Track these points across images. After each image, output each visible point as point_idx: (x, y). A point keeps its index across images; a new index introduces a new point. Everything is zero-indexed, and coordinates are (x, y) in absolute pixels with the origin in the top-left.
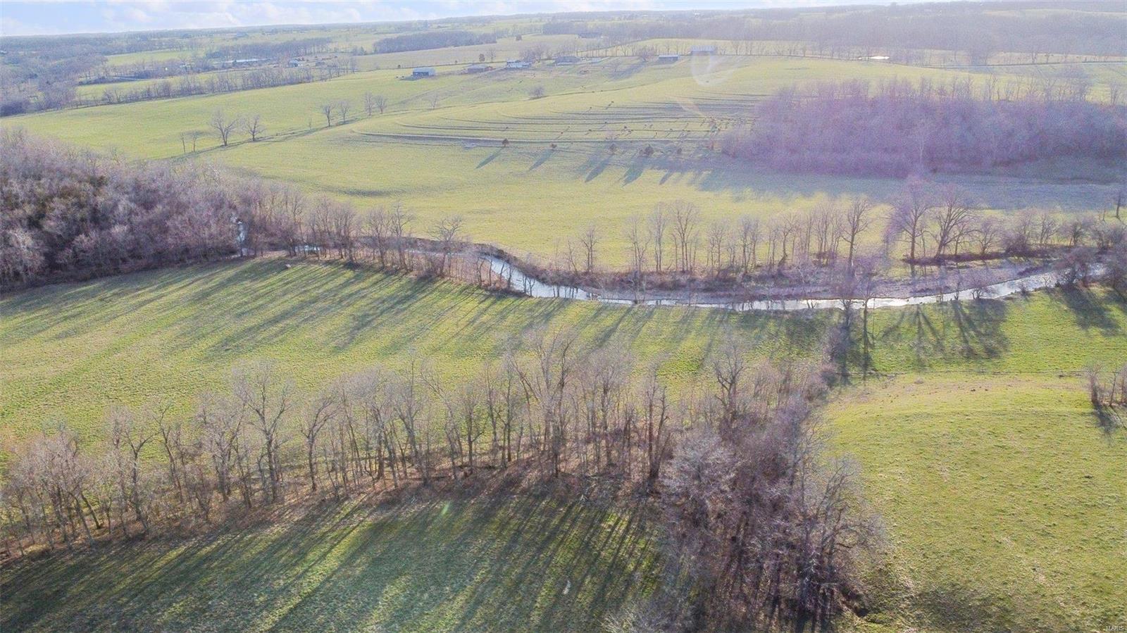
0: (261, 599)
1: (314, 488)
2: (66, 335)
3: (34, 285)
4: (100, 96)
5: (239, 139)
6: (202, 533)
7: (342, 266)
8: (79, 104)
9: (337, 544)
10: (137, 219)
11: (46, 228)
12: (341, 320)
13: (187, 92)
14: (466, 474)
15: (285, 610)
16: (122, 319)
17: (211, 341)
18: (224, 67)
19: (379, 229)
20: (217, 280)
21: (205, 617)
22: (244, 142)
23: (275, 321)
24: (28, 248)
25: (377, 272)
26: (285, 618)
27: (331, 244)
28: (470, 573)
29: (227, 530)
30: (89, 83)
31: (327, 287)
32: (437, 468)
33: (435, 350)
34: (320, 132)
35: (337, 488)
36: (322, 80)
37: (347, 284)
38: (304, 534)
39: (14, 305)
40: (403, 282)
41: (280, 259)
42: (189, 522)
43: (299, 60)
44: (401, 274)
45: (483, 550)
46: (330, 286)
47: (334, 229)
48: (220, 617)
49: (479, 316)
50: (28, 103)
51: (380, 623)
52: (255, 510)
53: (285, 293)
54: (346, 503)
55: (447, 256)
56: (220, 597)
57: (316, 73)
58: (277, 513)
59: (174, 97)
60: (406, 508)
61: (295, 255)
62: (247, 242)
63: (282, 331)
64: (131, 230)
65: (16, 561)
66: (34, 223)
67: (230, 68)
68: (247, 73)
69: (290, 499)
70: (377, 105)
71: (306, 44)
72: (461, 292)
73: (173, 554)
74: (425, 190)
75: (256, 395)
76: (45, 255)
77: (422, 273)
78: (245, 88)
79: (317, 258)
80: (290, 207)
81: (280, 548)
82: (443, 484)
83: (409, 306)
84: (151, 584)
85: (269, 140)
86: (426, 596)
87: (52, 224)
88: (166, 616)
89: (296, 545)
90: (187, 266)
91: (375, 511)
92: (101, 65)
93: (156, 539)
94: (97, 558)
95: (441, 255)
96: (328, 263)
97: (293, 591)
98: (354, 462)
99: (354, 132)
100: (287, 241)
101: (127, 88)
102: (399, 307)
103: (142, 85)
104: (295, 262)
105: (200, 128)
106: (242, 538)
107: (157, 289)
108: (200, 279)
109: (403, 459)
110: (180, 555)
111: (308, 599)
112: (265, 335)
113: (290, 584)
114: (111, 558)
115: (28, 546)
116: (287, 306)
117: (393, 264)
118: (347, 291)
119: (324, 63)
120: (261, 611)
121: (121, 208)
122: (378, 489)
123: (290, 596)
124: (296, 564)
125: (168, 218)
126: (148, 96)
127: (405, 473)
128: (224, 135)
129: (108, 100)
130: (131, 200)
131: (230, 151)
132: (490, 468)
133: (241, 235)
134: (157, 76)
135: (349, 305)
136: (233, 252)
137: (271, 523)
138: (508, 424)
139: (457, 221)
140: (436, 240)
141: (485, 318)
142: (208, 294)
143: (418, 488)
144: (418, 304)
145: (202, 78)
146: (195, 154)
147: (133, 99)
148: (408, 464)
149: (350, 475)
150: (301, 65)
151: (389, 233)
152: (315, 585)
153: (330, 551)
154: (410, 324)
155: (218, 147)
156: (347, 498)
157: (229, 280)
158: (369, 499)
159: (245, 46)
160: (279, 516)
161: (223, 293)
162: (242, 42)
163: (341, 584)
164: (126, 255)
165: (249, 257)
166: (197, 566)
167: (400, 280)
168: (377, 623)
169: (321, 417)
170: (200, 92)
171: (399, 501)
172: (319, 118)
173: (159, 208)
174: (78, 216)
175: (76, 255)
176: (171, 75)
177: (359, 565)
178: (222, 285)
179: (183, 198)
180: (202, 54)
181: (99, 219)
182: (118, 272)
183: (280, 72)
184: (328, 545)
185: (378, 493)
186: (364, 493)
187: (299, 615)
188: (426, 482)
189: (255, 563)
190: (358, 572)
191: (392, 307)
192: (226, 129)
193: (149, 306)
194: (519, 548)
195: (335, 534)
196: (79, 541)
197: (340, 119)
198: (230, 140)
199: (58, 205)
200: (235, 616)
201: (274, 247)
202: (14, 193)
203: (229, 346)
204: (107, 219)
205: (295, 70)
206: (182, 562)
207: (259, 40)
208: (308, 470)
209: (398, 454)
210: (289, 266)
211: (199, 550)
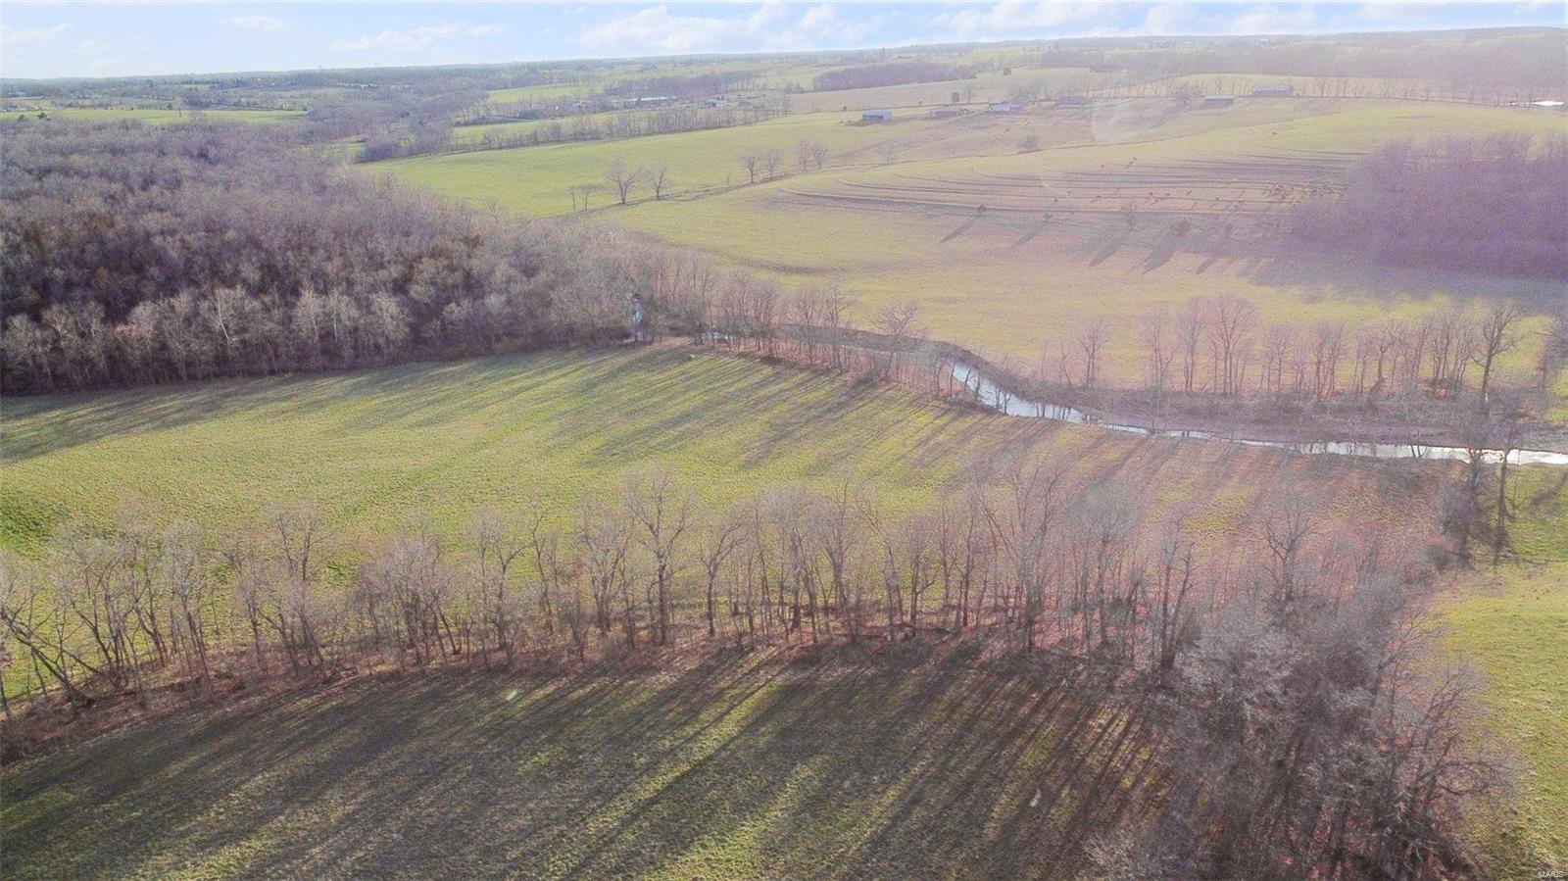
0: (642, 760)
1: (712, 632)
2: (429, 423)
3: (395, 361)
4: (479, 139)
5: (640, 195)
6: (577, 673)
7: (758, 360)
8: (453, 150)
9: (738, 705)
10: (516, 289)
11: (412, 293)
12: (753, 429)
13: (580, 137)
14: (906, 635)
15: (670, 777)
16: (493, 409)
17: (597, 442)
18: (626, 107)
19: (809, 316)
20: (606, 368)
21: (574, 773)
22: (647, 200)
23: (676, 422)
24: (392, 317)
25: (802, 370)
26: (670, 787)
27: (747, 331)
28: (906, 763)
29: (605, 673)
30: (466, 124)
31: (739, 385)
32: (869, 624)
33: (875, 474)
34: (741, 190)
35: (740, 635)
36: (745, 124)
37: (762, 384)
38: (698, 688)
39: (372, 384)
40: (836, 385)
41: (683, 347)
42: (560, 657)
43: (718, 99)
44: (833, 375)
45: (925, 734)
46: (743, 384)
47: (752, 313)
48: (591, 777)
49: (934, 435)
50: (397, 145)
51: (787, 809)
52: (638, 651)
53: (687, 389)
54: (751, 655)
55: (895, 354)
56: (594, 752)
57: (738, 115)
58: (664, 658)
59: (564, 142)
60: (826, 671)
61: (701, 343)
62: (644, 324)
63: (679, 438)
64: (509, 302)
65: (363, 680)
66: (399, 287)
67: (632, 107)
68: (653, 114)
69: (682, 643)
70: (813, 157)
71: (730, 78)
72: (910, 404)
73: (539, 694)
74: (872, 268)
75: (651, 508)
76: (410, 325)
77: (862, 376)
78: (650, 133)
79: (728, 349)
80: (698, 283)
81: (667, 701)
82: (876, 644)
83: (842, 416)
84: (513, 726)
85: (675, 198)
86: (847, 784)
87: (419, 289)
88: (529, 766)
89: (687, 701)
90: (570, 349)
91: (786, 669)
92: (481, 103)
93: (521, 673)
94: (453, 688)
95: (888, 353)
96: (742, 355)
97: (681, 755)
98: (763, 607)
99: (783, 191)
100: (693, 328)
101: (511, 129)
102: (829, 416)
103: (529, 127)
104: (701, 352)
105: (594, 182)
106: (621, 684)
107: (533, 377)
108: (586, 366)
109: (827, 610)
110: (547, 696)
111: (699, 768)
112: (662, 439)
113: (678, 747)
114: (470, 689)
115: (376, 665)
116: (688, 406)
117: (824, 361)
118: (762, 393)
119: (749, 104)
120: (641, 775)
121: (498, 274)
122: (792, 643)
123: (677, 762)
124: (686, 723)
125: (552, 288)
126: (535, 140)
127: (827, 625)
128: (623, 192)
129: (487, 145)
130: (511, 265)
131: (628, 210)
132: (940, 631)
133: (638, 314)
134: (545, 117)
135: (766, 409)
136: (627, 336)
137: (658, 670)
138: (967, 576)
139: (912, 309)
140: (882, 332)
141: (941, 438)
142: (594, 385)
143: (844, 646)
144: (854, 414)
145: (600, 119)
146: (586, 213)
147: (516, 143)
148: (831, 617)
149: (757, 621)
150: (720, 105)
151: (820, 322)
152: (709, 752)
153: (728, 712)
154: (842, 438)
155: (615, 205)
156: (753, 649)
157: (621, 369)
158: (780, 653)
159: (652, 81)
160: (668, 662)
161: (613, 384)
162: (649, 75)
163: (740, 753)
164: (501, 331)
165: (644, 343)
166: (567, 712)
167: (832, 382)
168: (782, 810)
169: (727, 542)
170: (595, 136)
171: (819, 660)
172: (741, 174)
173: (542, 277)
174: (450, 281)
175: (444, 328)
176: (562, 116)
177: (764, 735)
178: (612, 375)
179: (571, 265)
180: (600, 90)
181: (473, 286)
182: (490, 352)
183: (694, 114)
184: (726, 706)
185: (791, 648)
186: (774, 645)
187: (687, 786)
188: (854, 640)
189: (638, 716)
190: (761, 742)
191: (820, 416)
192: (626, 185)
193: (523, 395)
194: (973, 739)
195: (736, 691)
196: (434, 664)
197: (766, 174)
198: (629, 197)
199: (427, 268)
200: (610, 777)
201: (676, 332)
202: (379, 250)
203: (616, 451)
204: (482, 287)
205: (712, 110)
206: (549, 705)
207: (670, 73)
208: (705, 610)
209: (820, 602)
210: (693, 356)
211: (570, 692)
